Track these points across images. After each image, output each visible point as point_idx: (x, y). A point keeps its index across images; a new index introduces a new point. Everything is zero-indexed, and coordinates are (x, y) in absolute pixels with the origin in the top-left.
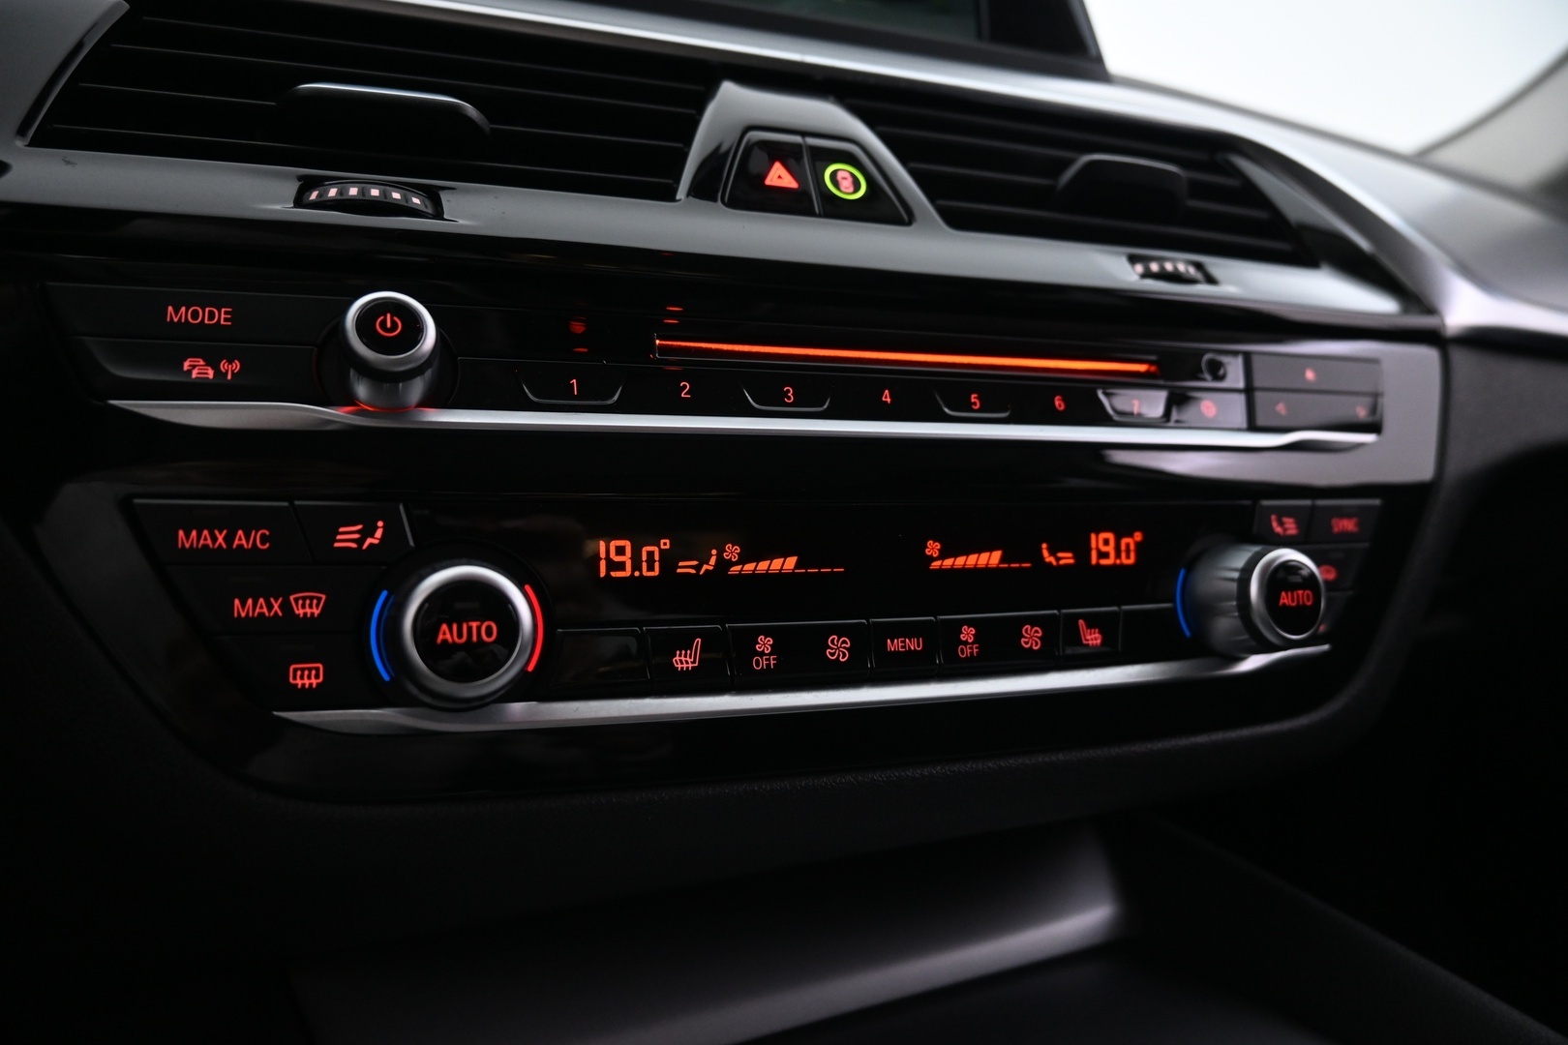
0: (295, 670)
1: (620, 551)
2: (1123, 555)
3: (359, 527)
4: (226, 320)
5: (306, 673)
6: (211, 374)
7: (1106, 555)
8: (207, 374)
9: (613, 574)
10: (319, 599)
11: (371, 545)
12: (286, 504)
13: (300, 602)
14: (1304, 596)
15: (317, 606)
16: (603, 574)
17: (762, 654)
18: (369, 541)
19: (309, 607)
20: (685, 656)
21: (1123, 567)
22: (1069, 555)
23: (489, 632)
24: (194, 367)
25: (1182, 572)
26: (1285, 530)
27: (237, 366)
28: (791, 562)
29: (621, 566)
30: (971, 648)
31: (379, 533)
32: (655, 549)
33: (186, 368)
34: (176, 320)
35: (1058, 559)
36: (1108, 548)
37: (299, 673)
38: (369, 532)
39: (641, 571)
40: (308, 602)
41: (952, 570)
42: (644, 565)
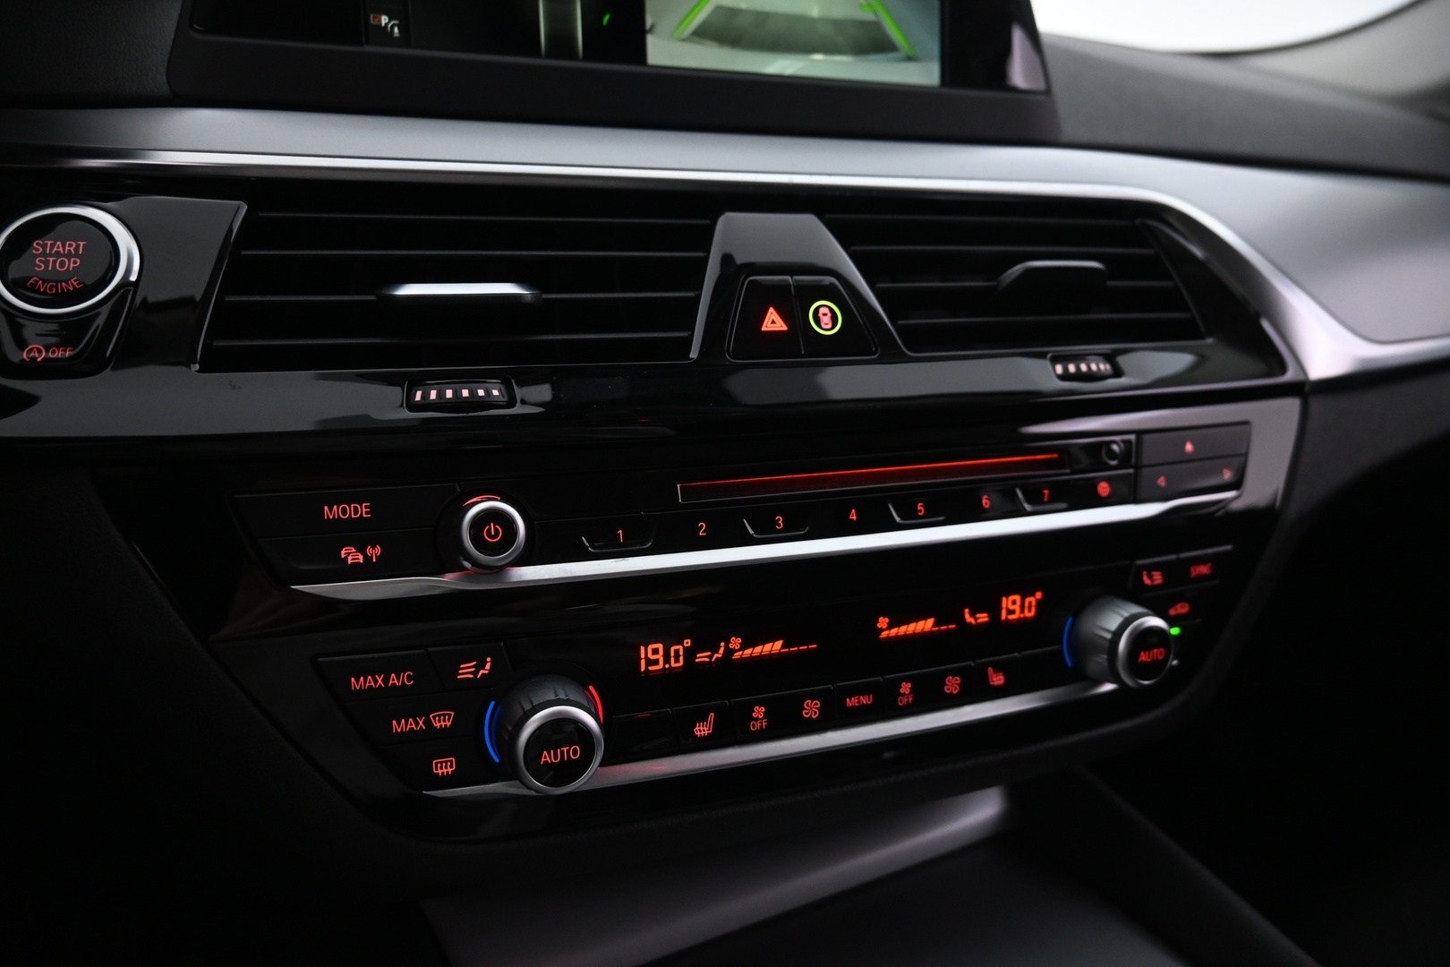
0: (437, 764)
1: (655, 651)
2: (1026, 610)
3: (475, 663)
4: (367, 513)
5: (444, 764)
6: (361, 557)
7: (1012, 612)
8: (358, 559)
9: (650, 668)
10: (450, 715)
11: (483, 674)
12: (422, 651)
13: (437, 718)
14: (1158, 653)
15: (449, 720)
16: (643, 669)
17: (757, 719)
18: (482, 672)
19: (442, 721)
20: (703, 726)
21: (1025, 618)
22: (985, 615)
23: (575, 752)
24: (349, 554)
25: (1070, 620)
26: (1152, 581)
27: (378, 550)
28: (778, 644)
29: (656, 662)
30: (908, 698)
31: (488, 666)
32: (680, 647)
33: (343, 556)
34: (331, 517)
35: (976, 619)
36: (1015, 607)
37: (439, 765)
38: (481, 666)
39: (670, 664)
40: (442, 718)
41: (897, 637)
42: (672, 659)
